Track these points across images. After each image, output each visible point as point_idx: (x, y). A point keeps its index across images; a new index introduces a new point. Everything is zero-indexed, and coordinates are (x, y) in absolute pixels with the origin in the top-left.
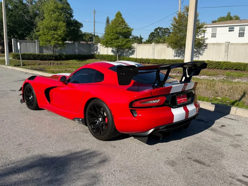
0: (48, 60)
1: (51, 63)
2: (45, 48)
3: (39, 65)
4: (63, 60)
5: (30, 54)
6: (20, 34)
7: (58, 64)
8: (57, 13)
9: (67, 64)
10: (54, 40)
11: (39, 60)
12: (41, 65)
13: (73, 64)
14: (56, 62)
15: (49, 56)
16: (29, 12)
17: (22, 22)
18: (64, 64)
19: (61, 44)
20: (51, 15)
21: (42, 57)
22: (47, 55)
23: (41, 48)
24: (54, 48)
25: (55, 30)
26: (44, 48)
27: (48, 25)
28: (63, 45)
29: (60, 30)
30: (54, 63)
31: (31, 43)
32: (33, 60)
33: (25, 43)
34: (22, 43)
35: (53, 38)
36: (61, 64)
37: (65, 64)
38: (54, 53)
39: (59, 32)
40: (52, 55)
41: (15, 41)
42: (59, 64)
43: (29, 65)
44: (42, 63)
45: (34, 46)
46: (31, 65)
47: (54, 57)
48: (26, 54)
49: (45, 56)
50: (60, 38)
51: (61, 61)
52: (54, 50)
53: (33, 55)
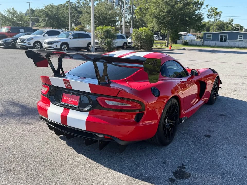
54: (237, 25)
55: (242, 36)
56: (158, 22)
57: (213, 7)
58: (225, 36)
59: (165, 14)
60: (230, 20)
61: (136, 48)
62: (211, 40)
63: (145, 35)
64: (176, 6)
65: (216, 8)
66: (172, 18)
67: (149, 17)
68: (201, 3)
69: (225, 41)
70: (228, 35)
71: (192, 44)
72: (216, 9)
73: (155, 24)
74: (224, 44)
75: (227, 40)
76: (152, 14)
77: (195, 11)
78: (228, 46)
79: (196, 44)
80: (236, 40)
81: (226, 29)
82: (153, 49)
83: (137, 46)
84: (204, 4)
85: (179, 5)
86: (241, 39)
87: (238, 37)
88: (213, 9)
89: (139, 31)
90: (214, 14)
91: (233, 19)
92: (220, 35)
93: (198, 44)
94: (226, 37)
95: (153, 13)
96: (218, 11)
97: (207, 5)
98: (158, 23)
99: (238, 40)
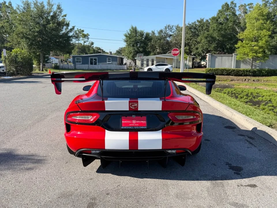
0: (244, 76)
1: (246, 80)
2: (243, 62)
3: (231, 82)
4: (263, 76)
5: (224, 69)
6: (229, 47)
7: (254, 81)
8: (261, 21)
9: (267, 81)
10: (253, 52)
11: (233, 75)
12: (233, 81)
13: (275, 82)
14: (253, 78)
15: (246, 71)
16: (240, 23)
17: (232, 35)
18: (262, 81)
19: (262, 57)
20: (254, 23)
21: (237, 72)
22: (244, 71)
23: (238, 63)
24: (252, 62)
25: (257, 41)
26: (241, 62)
27: (249, 36)
28: (264, 58)
29: (262, 40)
30: (249, 79)
31: (228, 57)
32: (226, 76)
33: (221, 57)
34: (217, 58)
35: (252, 50)
36: (258, 80)
37: (264, 81)
38: (253, 68)
39: (261, 43)
40: (249, 71)
41: (211, 56)
42: (256, 80)
43: (220, 80)
44: (235, 80)
45: (230, 61)
46: (222, 80)
47: (252, 72)
48: (219, 69)
49: (241, 71)
50: (261, 50)
51: (260, 77)
52: (253, 63)
53: (227, 70)
54: (97, 48)
55: (110, 59)
56: (28, 42)
57: (79, 29)
58: (94, 59)
59: (36, 34)
60: (90, 43)
61: (12, 74)
62: (81, 63)
63: (22, 58)
64: (48, 26)
65: (82, 29)
66: (45, 38)
67: (16, 37)
68: (66, 23)
69: (96, 64)
70: (97, 58)
71: (63, 68)
72: (83, 31)
73: (25, 45)
74: (97, 67)
75: (97, 63)
76: (19, 34)
77: (70, 33)
78: (101, 68)
79: (67, 68)
80: (105, 63)
81: (88, 52)
82: (33, 74)
83: (11, 71)
84: (70, 25)
85: (51, 25)
86: (110, 61)
87: (107, 60)
88: (79, 31)
89: (11, 53)
90: (81, 36)
91: (93, 42)
92: (89, 58)
93: (70, 68)
94: (96, 60)
95: (22, 33)
96: (85, 33)
97: (73, 26)
98: (29, 44)
99: (107, 62)
